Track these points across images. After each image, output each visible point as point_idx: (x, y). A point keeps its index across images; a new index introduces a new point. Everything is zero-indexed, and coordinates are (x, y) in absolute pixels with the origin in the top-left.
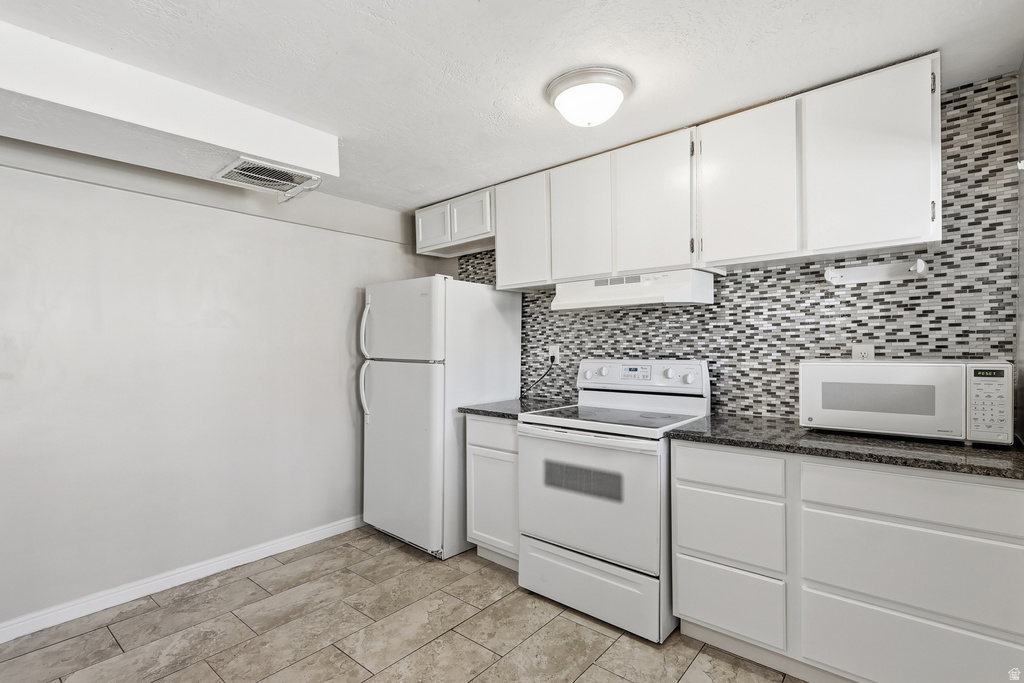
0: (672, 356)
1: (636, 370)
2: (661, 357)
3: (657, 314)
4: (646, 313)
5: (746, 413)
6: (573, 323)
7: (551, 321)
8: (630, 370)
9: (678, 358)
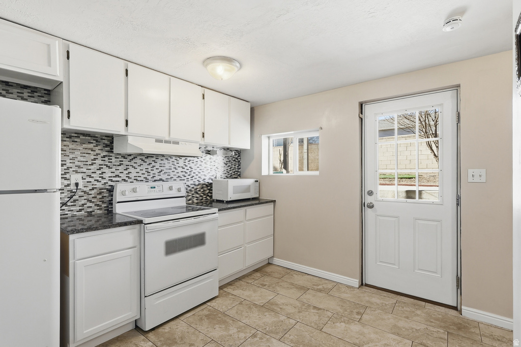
0: (161, 180)
1: (155, 188)
2: (155, 181)
3: (154, 159)
4: (147, 158)
5: (190, 202)
6: (95, 159)
7: (71, 156)
8: (151, 188)
9: (163, 181)
